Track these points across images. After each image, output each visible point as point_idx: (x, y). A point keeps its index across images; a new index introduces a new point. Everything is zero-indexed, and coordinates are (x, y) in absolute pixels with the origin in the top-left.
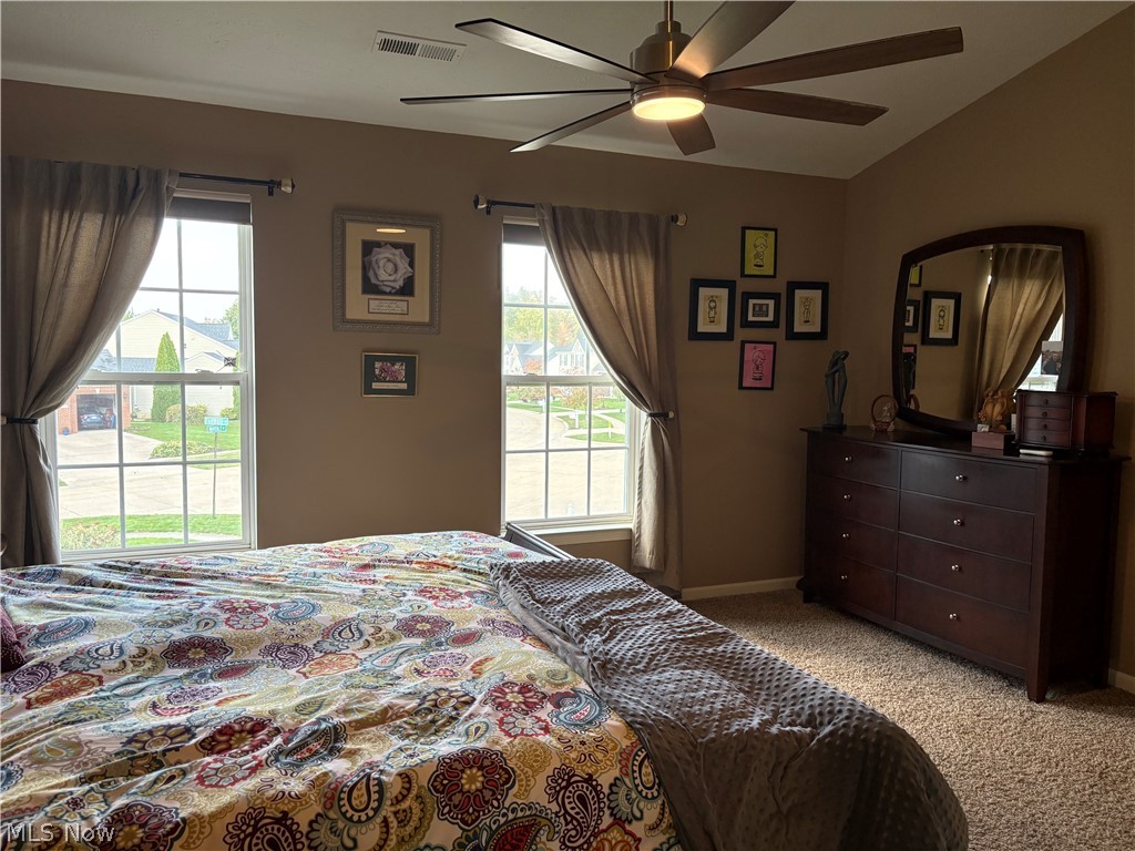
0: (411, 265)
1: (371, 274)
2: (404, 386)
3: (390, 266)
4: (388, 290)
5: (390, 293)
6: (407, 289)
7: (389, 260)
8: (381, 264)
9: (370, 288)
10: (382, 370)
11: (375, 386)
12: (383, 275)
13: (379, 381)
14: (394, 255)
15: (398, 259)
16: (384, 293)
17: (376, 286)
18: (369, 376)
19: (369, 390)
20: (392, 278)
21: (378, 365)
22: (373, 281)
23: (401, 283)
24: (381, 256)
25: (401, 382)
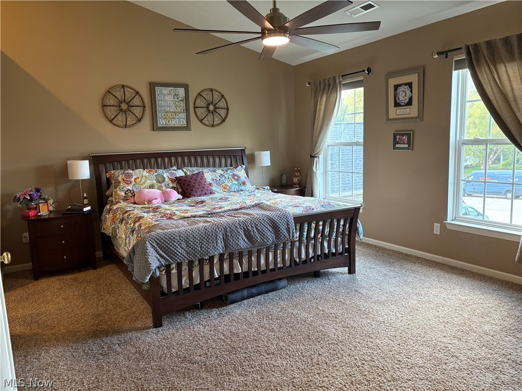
0: (411, 92)
1: (397, 99)
2: (407, 146)
3: (404, 94)
4: (403, 104)
5: (404, 106)
6: (410, 103)
7: (403, 91)
8: (400, 94)
9: (397, 104)
10: (399, 139)
11: (397, 146)
12: (401, 98)
13: (398, 144)
14: (405, 88)
15: (406, 90)
16: (402, 106)
17: (399, 103)
18: (395, 142)
19: (395, 148)
20: (404, 99)
21: (398, 137)
22: (398, 101)
23: (407, 100)
24: (400, 90)
25: (406, 144)
